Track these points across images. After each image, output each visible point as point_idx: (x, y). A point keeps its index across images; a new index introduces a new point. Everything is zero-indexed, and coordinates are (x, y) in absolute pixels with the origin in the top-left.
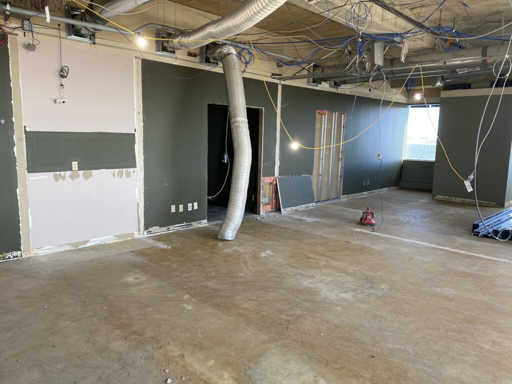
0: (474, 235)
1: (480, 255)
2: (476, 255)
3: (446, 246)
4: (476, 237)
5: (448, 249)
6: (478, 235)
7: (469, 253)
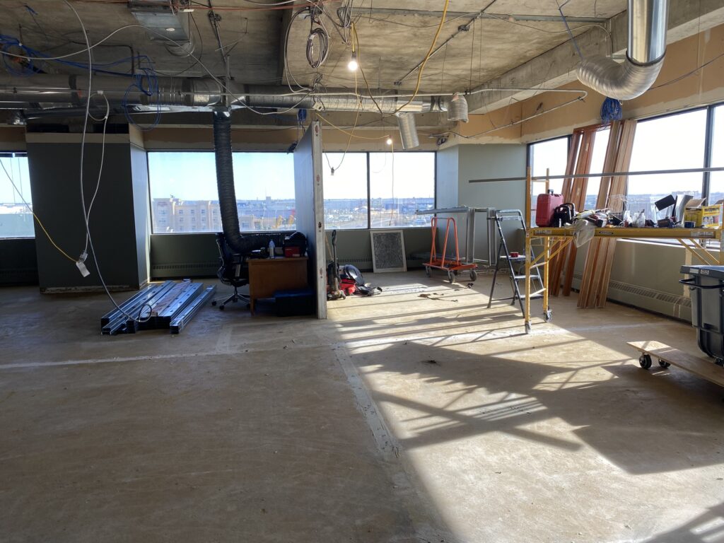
0: (104, 333)
1: (115, 359)
2: (109, 360)
3: (67, 360)
4: (106, 336)
5: (70, 362)
6: (108, 333)
7: (99, 361)
